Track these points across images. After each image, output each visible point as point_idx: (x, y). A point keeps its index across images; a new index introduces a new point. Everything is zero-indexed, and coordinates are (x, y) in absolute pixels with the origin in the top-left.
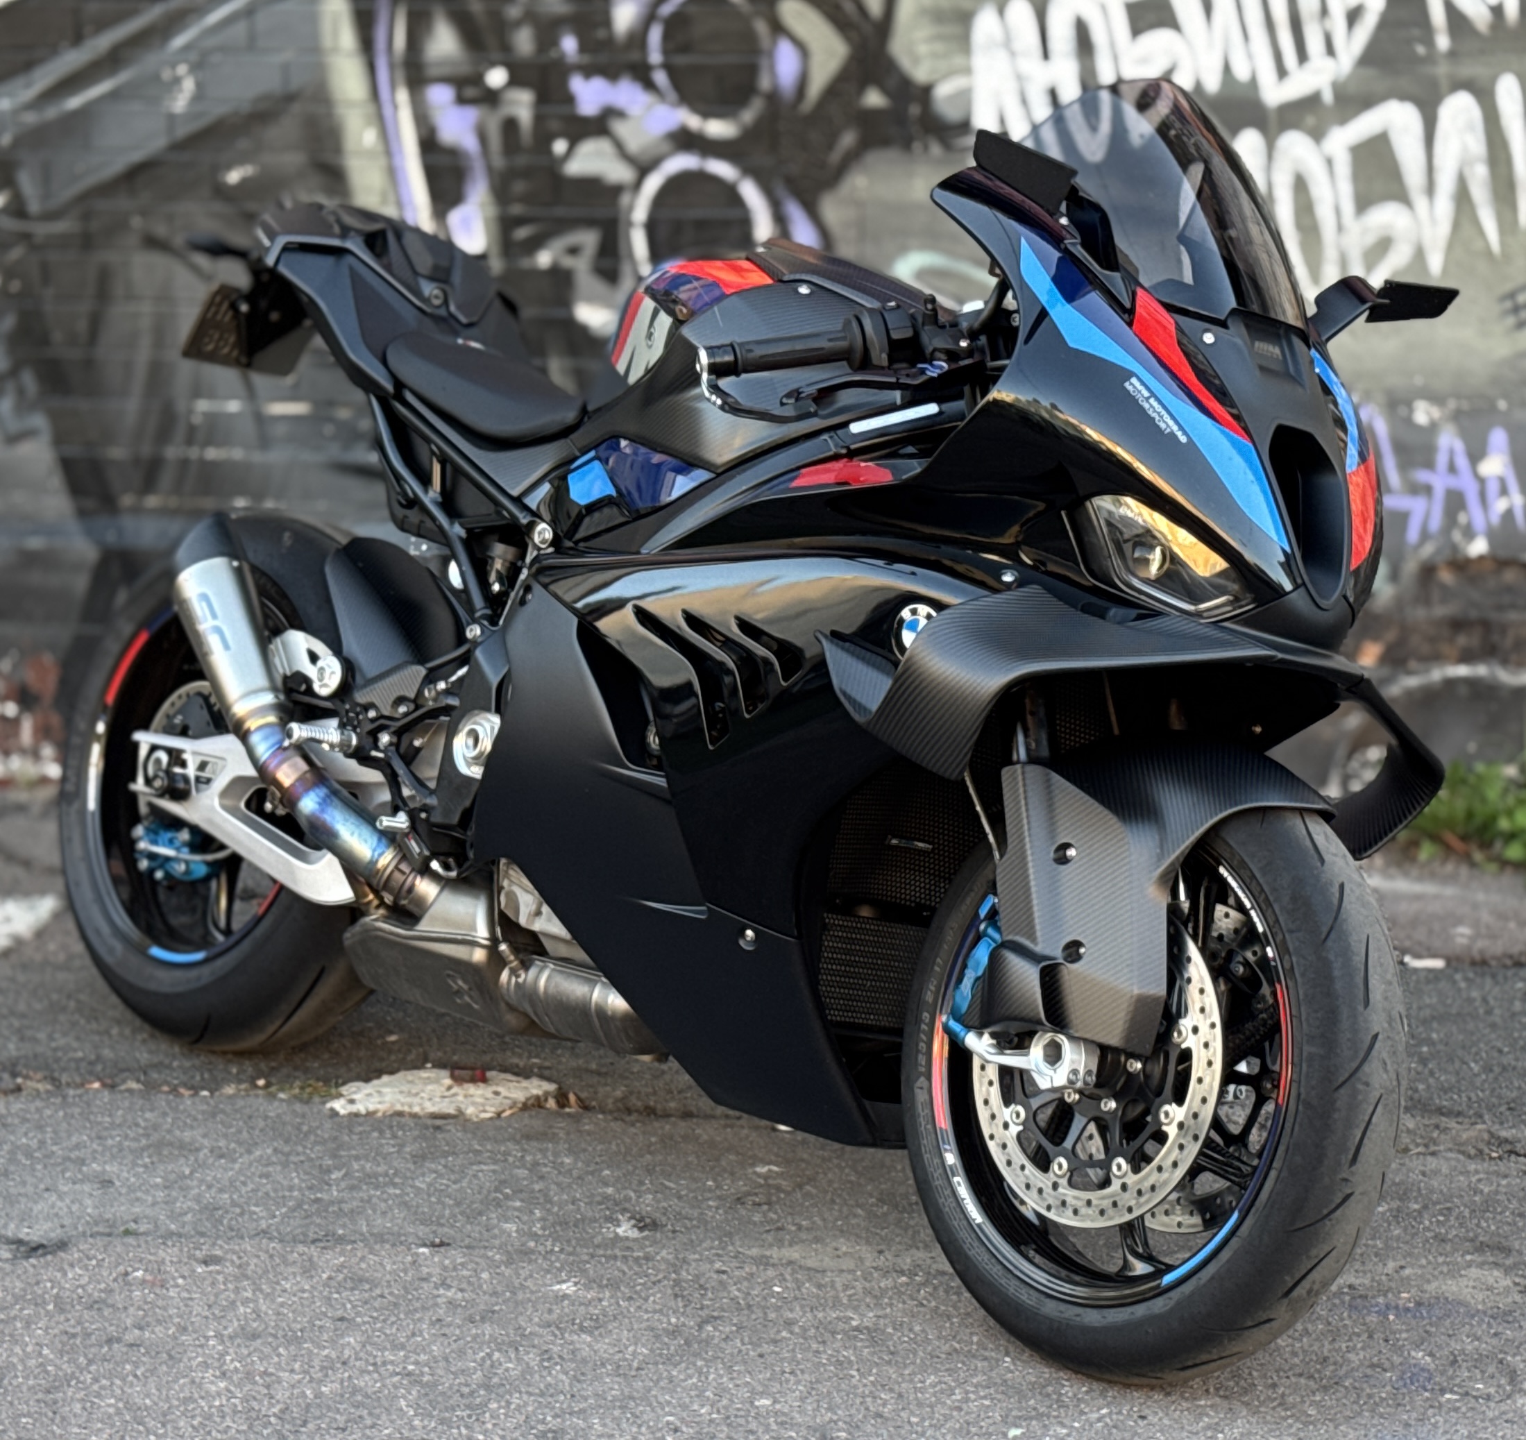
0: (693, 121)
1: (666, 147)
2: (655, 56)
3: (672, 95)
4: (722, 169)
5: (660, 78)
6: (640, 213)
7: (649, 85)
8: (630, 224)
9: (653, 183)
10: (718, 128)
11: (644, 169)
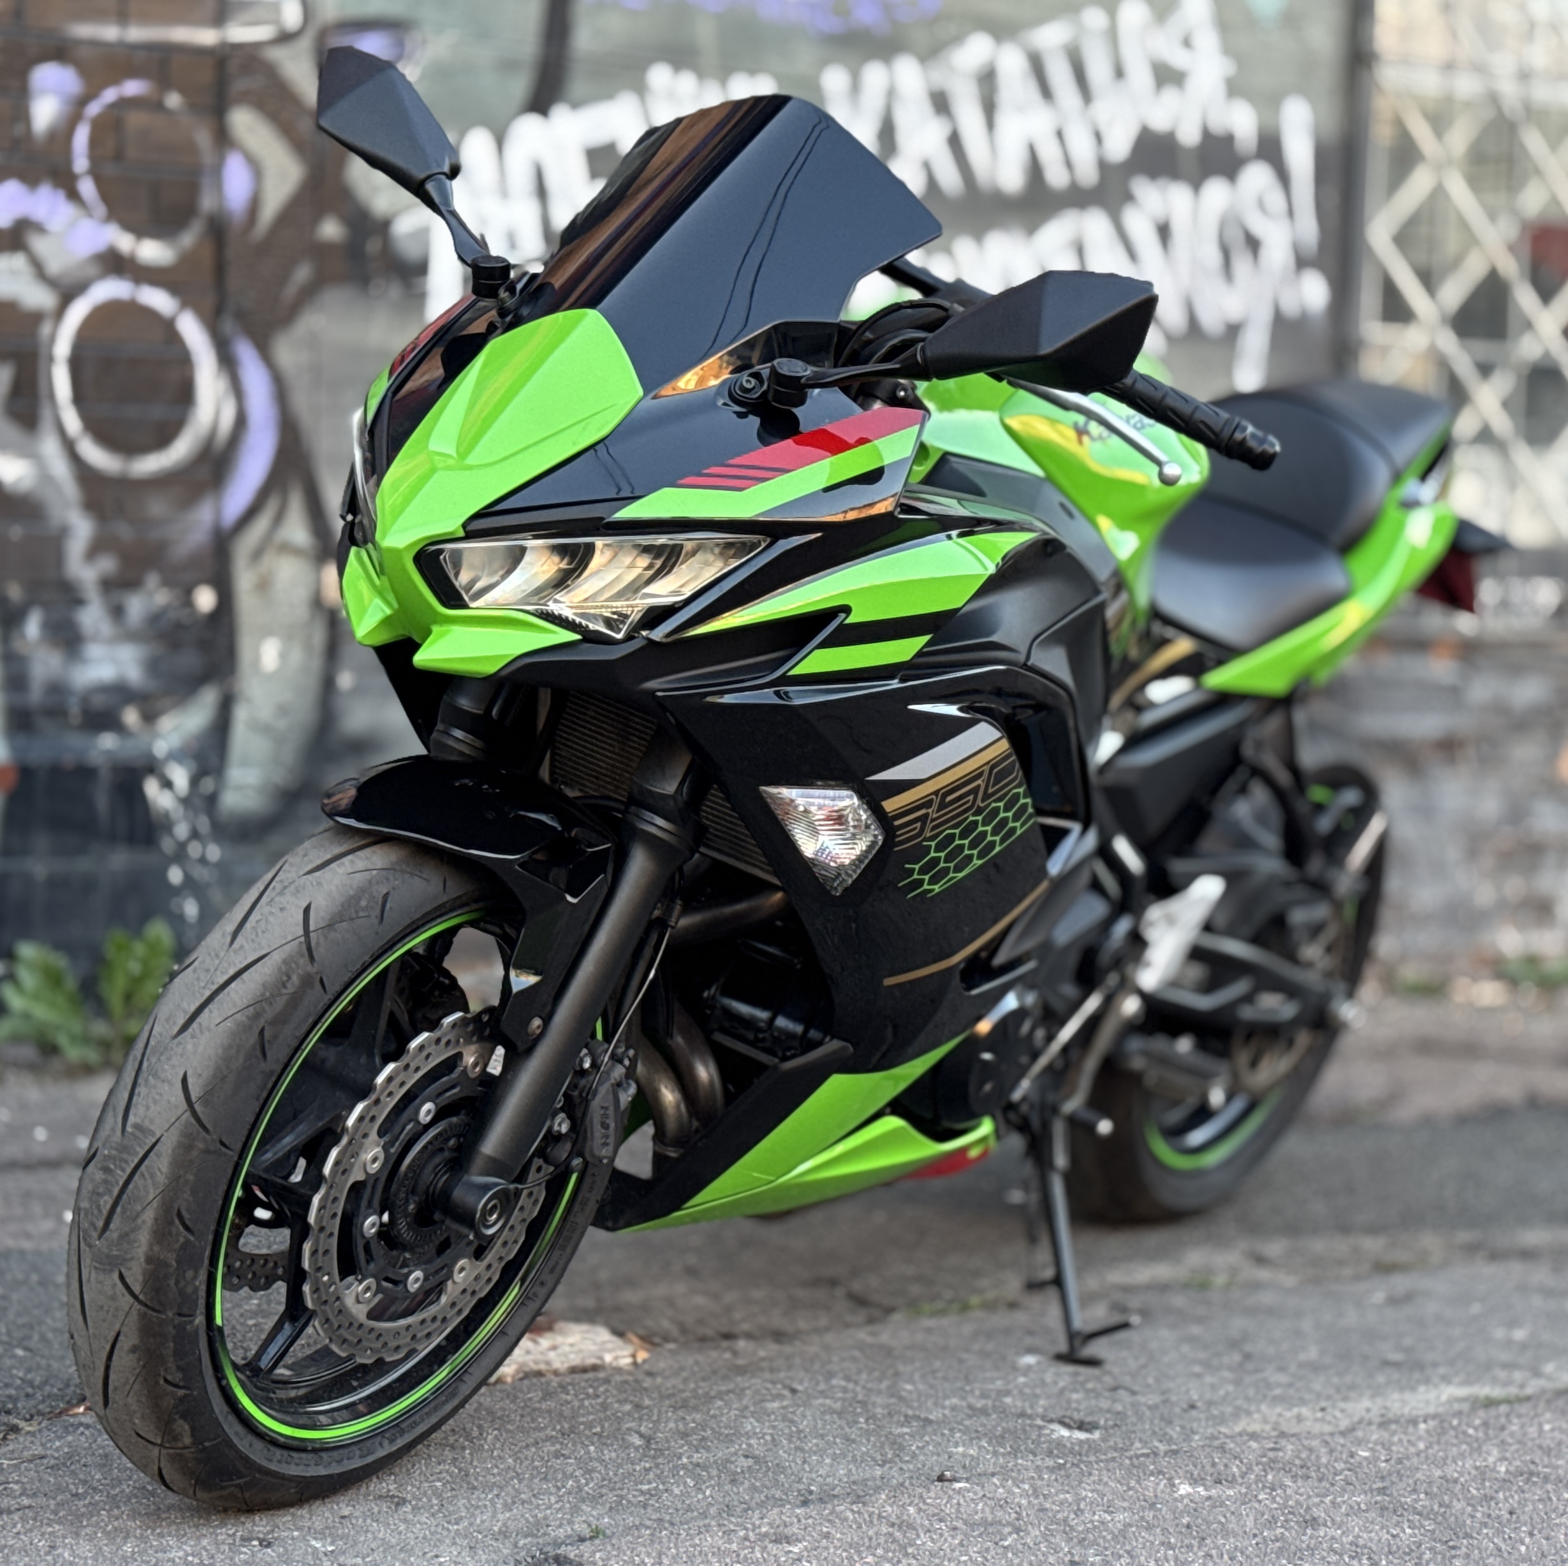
0: (125, 242)
1: (92, 270)
2: (81, 163)
3: (101, 209)
4: (158, 300)
5: (87, 188)
6: (62, 348)
7: (73, 195)
8: (51, 359)
9: (78, 312)
10: (152, 251)
11: (68, 294)
